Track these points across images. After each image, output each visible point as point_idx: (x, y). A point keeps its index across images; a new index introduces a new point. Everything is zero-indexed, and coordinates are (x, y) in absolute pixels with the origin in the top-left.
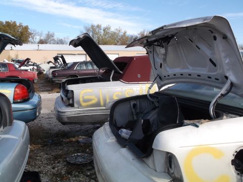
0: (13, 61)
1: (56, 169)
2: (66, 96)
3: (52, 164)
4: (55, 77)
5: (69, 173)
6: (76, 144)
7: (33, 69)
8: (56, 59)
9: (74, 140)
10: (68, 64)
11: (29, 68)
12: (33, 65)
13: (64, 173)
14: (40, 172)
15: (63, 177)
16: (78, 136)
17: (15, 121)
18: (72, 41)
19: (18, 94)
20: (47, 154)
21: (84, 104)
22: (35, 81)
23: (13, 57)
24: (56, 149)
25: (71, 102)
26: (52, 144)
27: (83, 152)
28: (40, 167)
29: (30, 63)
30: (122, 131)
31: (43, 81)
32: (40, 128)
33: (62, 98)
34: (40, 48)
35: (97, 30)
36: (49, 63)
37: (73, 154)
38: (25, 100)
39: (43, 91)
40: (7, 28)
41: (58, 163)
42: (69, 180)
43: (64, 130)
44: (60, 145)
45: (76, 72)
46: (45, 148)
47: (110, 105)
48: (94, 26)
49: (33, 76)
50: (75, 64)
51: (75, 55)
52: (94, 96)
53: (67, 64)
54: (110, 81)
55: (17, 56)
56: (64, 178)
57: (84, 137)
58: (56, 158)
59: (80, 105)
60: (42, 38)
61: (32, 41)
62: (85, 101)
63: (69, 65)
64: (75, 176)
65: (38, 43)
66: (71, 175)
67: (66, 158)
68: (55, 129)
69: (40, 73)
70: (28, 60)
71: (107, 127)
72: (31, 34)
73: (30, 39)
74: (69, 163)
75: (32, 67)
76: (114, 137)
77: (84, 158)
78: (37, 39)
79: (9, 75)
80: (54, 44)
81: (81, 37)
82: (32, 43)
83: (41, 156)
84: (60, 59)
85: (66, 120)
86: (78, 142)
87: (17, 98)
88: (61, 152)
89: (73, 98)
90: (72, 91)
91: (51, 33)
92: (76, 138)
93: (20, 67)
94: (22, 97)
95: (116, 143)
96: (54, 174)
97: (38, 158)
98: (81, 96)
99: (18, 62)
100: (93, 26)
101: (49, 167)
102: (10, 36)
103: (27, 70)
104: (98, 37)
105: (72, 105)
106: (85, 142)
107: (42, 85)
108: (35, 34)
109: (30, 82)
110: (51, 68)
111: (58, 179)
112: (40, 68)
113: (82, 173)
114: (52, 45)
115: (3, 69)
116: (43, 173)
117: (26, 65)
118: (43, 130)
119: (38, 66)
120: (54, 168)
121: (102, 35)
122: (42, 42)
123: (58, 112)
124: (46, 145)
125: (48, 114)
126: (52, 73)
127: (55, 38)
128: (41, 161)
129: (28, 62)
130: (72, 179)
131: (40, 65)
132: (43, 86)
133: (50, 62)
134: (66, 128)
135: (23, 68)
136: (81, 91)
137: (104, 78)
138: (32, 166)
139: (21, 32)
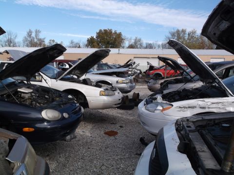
34: (120, 53)
139: (115, 38)
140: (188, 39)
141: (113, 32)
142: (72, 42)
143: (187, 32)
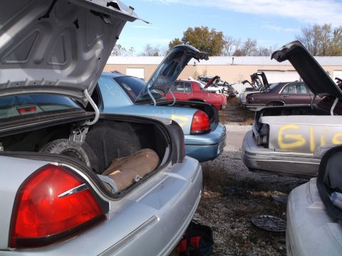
0: (200, 79)
1: (236, 230)
2: (259, 131)
3: (231, 222)
4: (249, 102)
5: (253, 239)
6: (269, 201)
7: (223, 90)
8: (254, 77)
9: (265, 194)
10: (271, 85)
11: (217, 89)
12: (224, 85)
13: (246, 237)
14: (214, 229)
15: (244, 243)
16: (273, 190)
17: (186, 157)
18: (275, 53)
19: (197, 123)
20: (226, 207)
21: (283, 146)
22: (224, 107)
23: (201, 73)
24: (239, 203)
25: (264, 140)
26: (234, 195)
27: (276, 214)
28: (215, 222)
29: (220, 83)
30: (335, 196)
31: (234, 108)
32: (222, 170)
33: (254, 134)
34: (234, 63)
35: (323, 34)
36: (244, 83)
37: (261, 214)
38: (205, 131)
39: (232, 121)
40: (197, 36)
41: (240, 222)
42: (252, 249)
43: (254, 179)
44: (245, 198)
45: (282, 97)
46: (225, 198)
47: (322, 152)
48: (319, 27)
49: (220, 100)
50: (281, 85)
51: (283, 71)
52: (300, 136)
53: (269, 85)
54: (330, 114)
55: (205, 72)
56: (246, 245)
57: (281, 193)
58: (238, 214)
59: (277, 147)
60: (239, 48)
61: (226, 52)
62: (285, 141)
63: (271, 87)
64: (261, 247)
65: (234, 55)
66: (255, 243)
67: (251, 218)
68: (241, 175)
69: (232, 96)
70: (217, 78)
71: (312, 184)
72: (225, 43)
73: (224, 50)
74: (254, 226)
75: (221, 88)
76: (322, 203)
77: (276, 223)
78: (233, 49)
79: (191, 97)
80: (254, 55)
81: (289, 47)
82: (226, 55)
83: (218, 208)
84: (260, 77)
85: (255, 165)
86: (271, 199)
87: (196, 129)
88: (245, 208)
89: (268, 135)
90: (268, 126)
91: (252, 40)
92: (269, 193)
93: (206, 87)
94: (202, 128)
95: (323, 212)
96: (232, 236)
97: (214, 209)
98: (280, 134)
99: (206, 80)
100: (316, 28)
101: (228, 225)
102: (194, 48)
103: (214, 92)
104: (324, 45)
105: (266, 146)
106: (282, 201)
107: (232, 112)
108: (231, 43)
109: (214, 108)
110: (248, 89)
111: (237, 244)
112: (233, 89)
113: (271, 244)
114: (252, 57)
115: (187, 89)
116: (217, 231)
117: (214, 86)
118: (226, 174)
119: (229, 87)
120: (233, 228)
121: (331, 41)
122: (238, 54)
123: (246, 152)
124: (227, 195)
125: (236, 153)
126: (247, 97)
127: (258, 47)
128: (217, 215)
129: (218, 81)
130: (256, 249)
131: (233, 86)
132: (233, 115)
133: (246, 81)
134: (256, 176)
135: (210, 89)
136: (280, 126)
137: (322, 110)
138: (206, 218)
139: (213, 42)
140: (334, 40)
141: (210, 31)
142: (148, 48)
143: (332, 29)
